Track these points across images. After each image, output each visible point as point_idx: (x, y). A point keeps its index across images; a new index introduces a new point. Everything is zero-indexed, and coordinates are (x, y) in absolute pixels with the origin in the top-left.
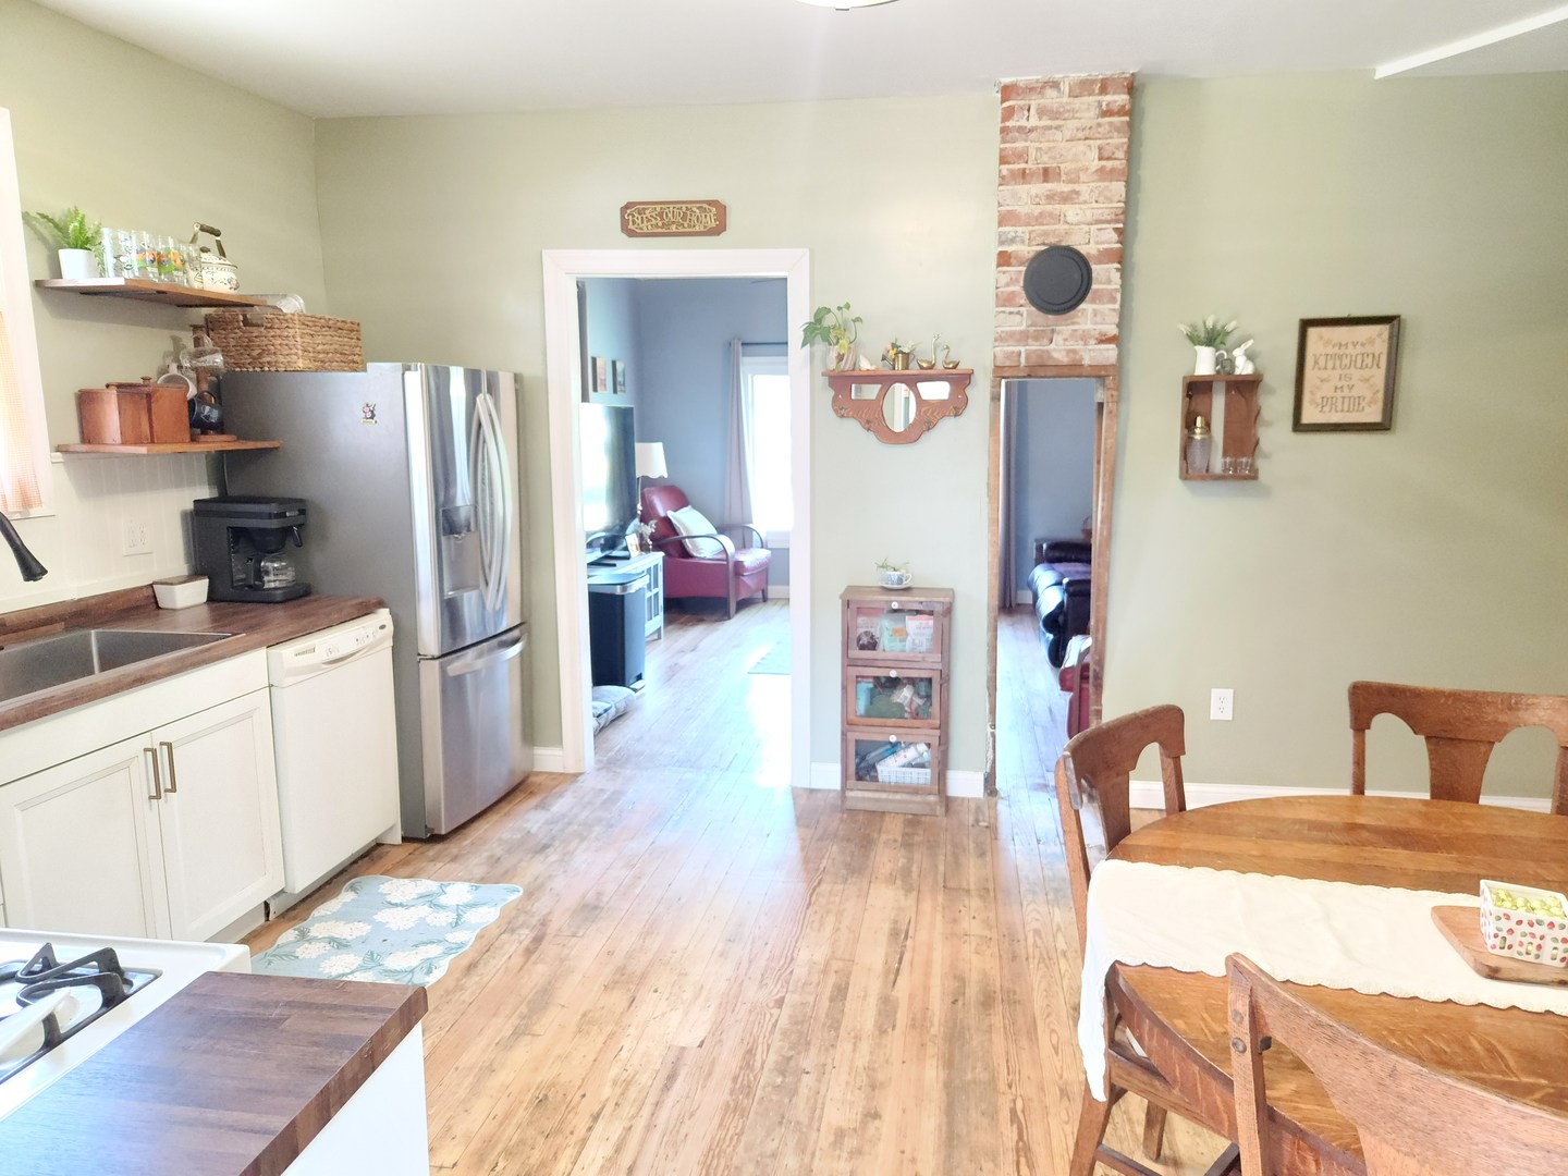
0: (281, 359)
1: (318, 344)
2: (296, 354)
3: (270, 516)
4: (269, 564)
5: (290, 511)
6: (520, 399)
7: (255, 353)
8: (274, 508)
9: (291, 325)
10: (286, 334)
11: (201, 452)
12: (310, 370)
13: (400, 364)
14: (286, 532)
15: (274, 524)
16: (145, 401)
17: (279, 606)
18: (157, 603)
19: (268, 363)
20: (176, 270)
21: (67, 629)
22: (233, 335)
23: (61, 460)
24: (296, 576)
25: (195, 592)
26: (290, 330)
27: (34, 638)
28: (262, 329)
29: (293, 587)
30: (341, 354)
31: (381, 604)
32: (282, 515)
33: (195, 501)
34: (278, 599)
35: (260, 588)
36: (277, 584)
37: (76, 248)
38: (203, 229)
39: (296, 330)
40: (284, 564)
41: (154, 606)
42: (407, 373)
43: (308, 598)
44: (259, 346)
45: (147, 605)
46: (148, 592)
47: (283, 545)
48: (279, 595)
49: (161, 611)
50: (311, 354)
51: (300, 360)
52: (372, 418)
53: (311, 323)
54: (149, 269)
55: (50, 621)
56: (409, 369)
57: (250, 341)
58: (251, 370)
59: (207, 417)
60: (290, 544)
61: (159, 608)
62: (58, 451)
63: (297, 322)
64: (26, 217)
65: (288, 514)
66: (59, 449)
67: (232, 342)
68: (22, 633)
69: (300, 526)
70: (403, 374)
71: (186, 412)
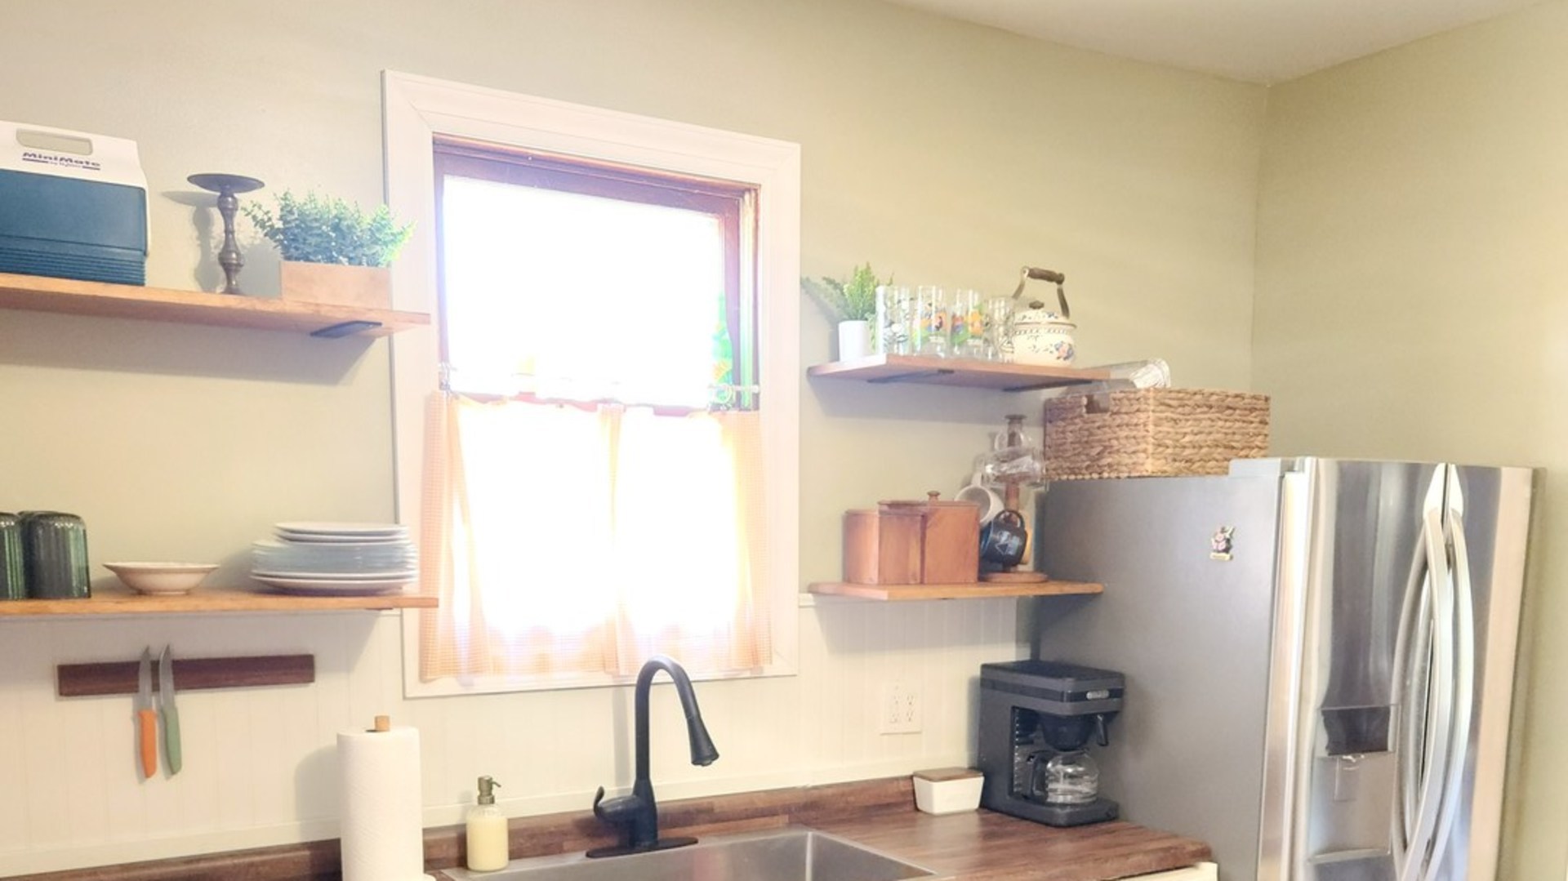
0: (1126, 459)
1: (1185, 434)
2: (1145, 451)
3: (1059, 696)
4: (1059, 767)
5: (1092, 691)
6: (1536, 517)
7: (1094, 452)
8: (1067, 685)
9: (1143, 407)
10: (1135, 421)
11: (1010, 597)
12: (1164, 475)
13: (1279, 460)
14: (1088, 721)
15: (1065, 709)
16: (918, 526)
17: (1063, 834)
18: (915, 803)
19: (1110, 465)
20: (973, 337)
21: (790, 825)
22: (1071, 428)
23: (812, 603)
24: (1099, 788)
25: (966, 794)
26: (1142, 415)
27: (748, 832)
28: (1107, 416)
29: (1090, 804)
30: (1226, 447)
31: (1205, 854)
32: (1079, 697)
33: (985, 667)
34: (1062, 821)
35: (1042, 801)
36: (1069, 799)
37: (856, 319)
38: (1035, 274)
39: (1148, 417)
40: (1081, 769)
41: (910, 808)
42: (1289, 476)
43: (1112, 825)
44: (1100, 441)
45: (904, 803)
46: (904, 786)
47: (1085, 742)
48: (1062, 815)
49: (920, 815)
50: (1170, 451)
51: (1150, 460)
52: (1226, 550)
53: (1176, 402)
54: (933, 339)
55: (769, 812)
56: (1291, 469)
57: (1091, 434)
58: (1087, 477)
59: (1005, 547)
60: (1093, 743)
61: (917, 809)
62: (810, 591)
63: (1151, 401)
64: (805, 283)
65: (1089, 696)
66: (813, 589)
67: (1070, 437)
68: (732, 824)
69: (1110, 716)
70: (1282, 477)
71: (975, 538)
